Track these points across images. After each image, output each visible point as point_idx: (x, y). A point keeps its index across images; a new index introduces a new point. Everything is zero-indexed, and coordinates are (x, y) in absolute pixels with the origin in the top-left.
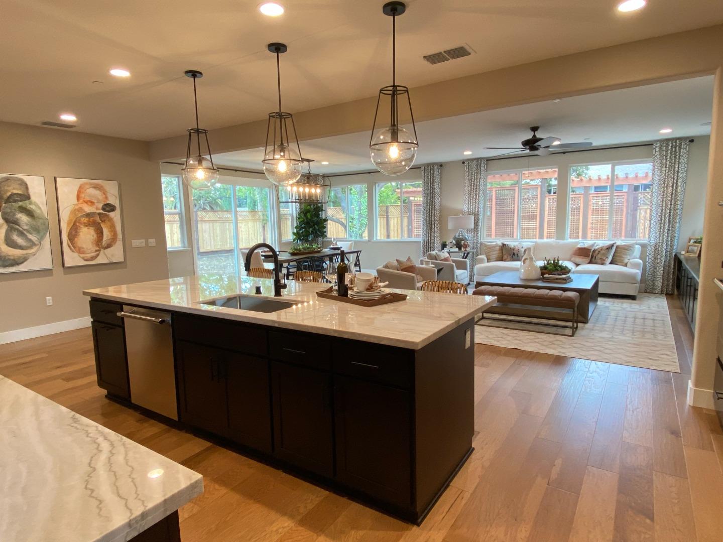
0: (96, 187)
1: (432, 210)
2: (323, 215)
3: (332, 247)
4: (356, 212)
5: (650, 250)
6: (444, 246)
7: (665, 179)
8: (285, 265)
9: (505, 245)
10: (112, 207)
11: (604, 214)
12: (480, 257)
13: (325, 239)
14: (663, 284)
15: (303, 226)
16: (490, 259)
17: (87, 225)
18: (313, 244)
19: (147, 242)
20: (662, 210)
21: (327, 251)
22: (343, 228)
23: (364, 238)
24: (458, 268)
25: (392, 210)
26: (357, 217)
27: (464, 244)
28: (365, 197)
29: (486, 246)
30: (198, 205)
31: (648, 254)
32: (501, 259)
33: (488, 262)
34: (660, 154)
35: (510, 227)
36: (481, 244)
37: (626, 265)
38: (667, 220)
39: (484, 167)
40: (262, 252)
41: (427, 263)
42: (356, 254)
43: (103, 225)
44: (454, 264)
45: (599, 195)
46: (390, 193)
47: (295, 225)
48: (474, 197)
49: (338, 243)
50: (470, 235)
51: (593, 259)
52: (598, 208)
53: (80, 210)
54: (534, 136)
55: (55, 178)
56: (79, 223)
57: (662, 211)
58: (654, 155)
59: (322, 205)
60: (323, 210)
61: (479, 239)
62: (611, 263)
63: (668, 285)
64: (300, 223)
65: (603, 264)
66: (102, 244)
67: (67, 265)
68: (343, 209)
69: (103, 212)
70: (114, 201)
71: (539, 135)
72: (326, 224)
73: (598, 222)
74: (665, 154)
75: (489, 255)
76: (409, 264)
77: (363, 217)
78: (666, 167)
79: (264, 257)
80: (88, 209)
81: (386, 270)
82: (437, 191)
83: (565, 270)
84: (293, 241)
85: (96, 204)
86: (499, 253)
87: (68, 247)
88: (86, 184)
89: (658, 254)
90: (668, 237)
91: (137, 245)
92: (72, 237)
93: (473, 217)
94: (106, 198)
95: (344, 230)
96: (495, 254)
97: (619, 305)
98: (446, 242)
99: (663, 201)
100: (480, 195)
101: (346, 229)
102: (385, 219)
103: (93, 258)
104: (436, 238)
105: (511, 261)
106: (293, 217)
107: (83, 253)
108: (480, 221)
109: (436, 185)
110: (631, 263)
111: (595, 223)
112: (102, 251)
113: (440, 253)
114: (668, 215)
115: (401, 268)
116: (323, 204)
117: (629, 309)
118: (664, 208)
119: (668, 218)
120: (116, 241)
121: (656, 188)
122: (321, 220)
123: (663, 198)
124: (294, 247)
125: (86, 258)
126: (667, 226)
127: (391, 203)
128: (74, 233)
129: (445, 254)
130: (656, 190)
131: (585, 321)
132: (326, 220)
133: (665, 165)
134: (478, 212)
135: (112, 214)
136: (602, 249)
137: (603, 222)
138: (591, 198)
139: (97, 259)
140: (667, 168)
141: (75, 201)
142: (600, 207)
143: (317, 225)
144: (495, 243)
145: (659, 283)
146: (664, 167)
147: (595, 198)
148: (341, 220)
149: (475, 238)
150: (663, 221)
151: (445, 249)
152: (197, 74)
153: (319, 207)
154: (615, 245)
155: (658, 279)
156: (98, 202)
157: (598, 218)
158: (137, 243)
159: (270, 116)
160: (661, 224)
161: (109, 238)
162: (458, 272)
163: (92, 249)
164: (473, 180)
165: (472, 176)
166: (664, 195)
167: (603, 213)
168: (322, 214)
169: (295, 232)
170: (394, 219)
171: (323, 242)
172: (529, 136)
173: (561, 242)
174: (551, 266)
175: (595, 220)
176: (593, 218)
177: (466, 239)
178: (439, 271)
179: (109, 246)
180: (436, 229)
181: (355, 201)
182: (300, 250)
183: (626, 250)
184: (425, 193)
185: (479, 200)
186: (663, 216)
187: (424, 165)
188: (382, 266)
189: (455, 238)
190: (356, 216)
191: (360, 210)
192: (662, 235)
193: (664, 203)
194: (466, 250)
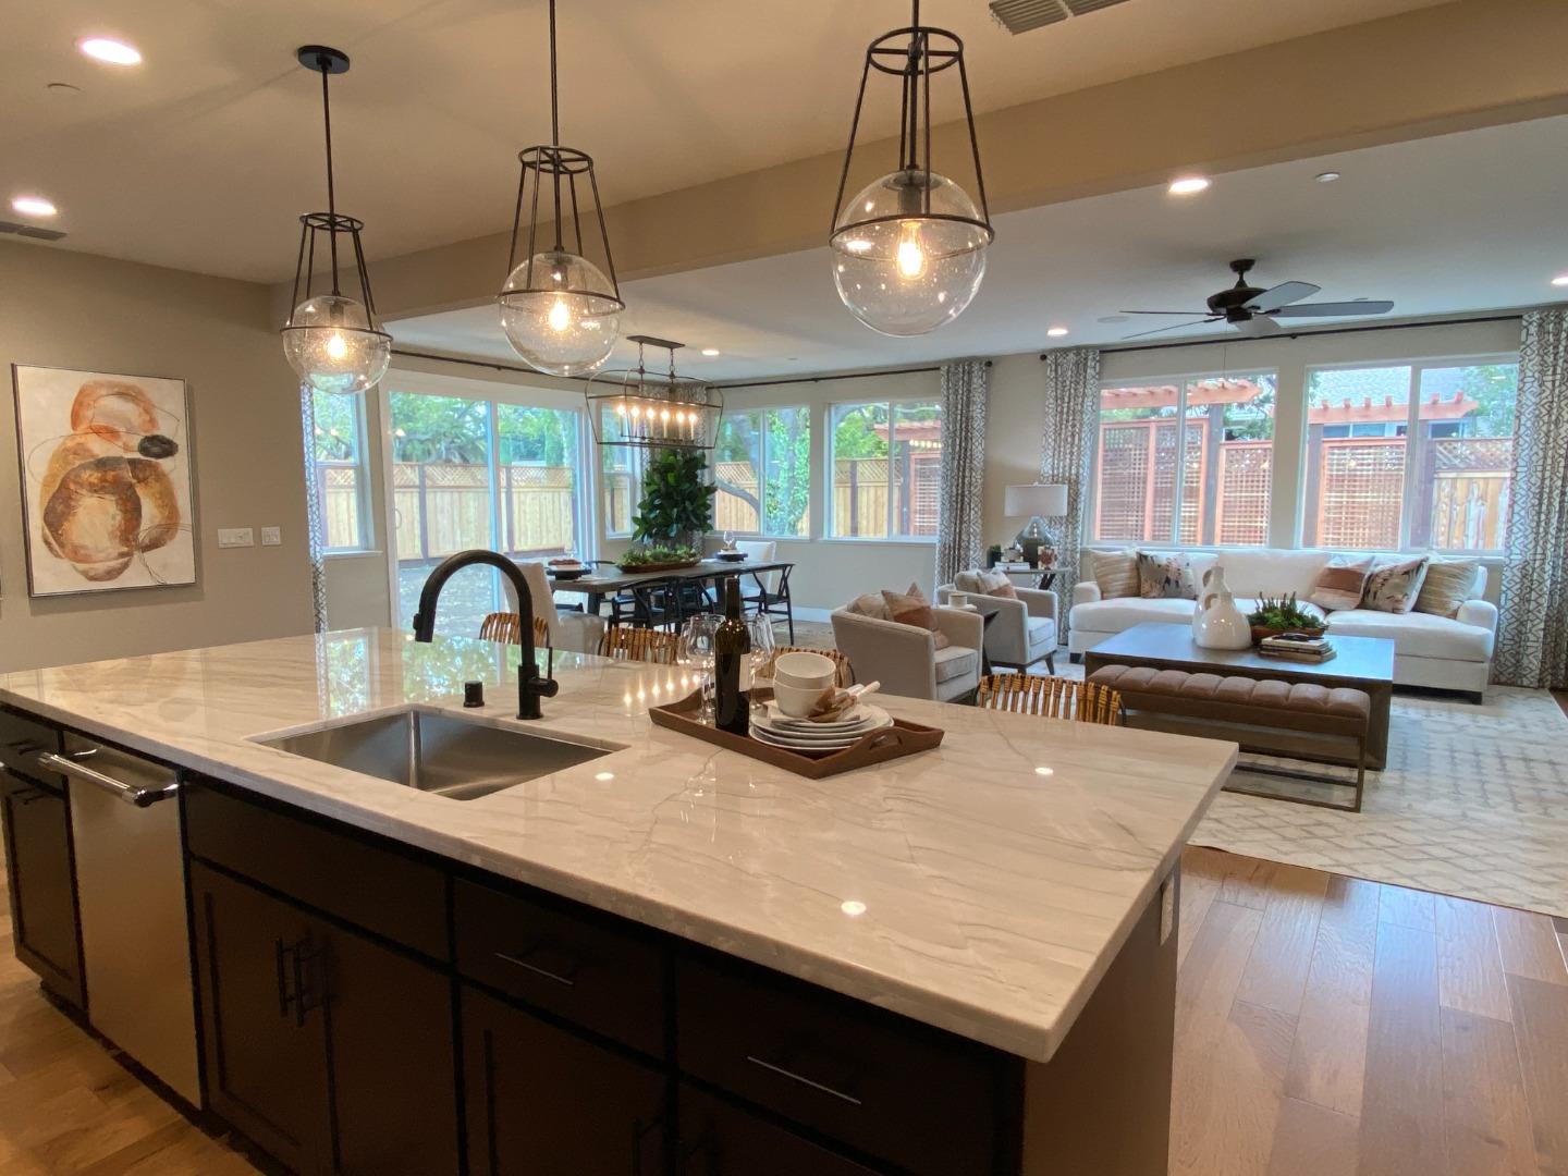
0: (124, 394)
1: (964, 470)
2: (705, 479)
3: (722, 552)
4: (782, 474)
5: (1511, 577)
6: (994, 556)
7: (1552, 402)
8: (610, 595)
9: (1146, 557)
10: (166, 446)
11: (1357, 489)
12: (1080, 585)
13: (708, 534)
14: (1543, 662)
15: (657, 502)
16: (1108, 592)
17: (96, 489)
18: (677, 546)
19: (258, 536)
20: (1543, 479)
21: (711, 563)
22: (753, 510)
23: (799, 534)
24: (1032, 613)
25: (865, 471)
26: (786, 485)
27: (1044, 553)
28: (804, 440)
29: (1098, 559)
30: (433, 452)
31: (1504, 589)
32: (1137, 592)
33: (1103, 598)
34: (1539, 341)
35: (1135, 513)
36: (1084, 553)
37: (1454, 615)
38: (1556, 504)
39: (1095, 368)
40: (550, 564)
41: (958, 600)
42: (780, 572)
43: (140, 491)
44: (1024, 604)
45: (1344, 444)
46: (860, 434)
47: (639, 501)
48: (1069, 439)
49: (739, 545)
50: (1057, 532)
51: (1370, 600)
52: (1343, 476)
53: (80, 450)
54: (1241, 283)
55: (13, 367)
56: (76, 483)
57: (1543, 483)
58: (1524, 343)
59: (704, 455)
60: (704, 467)
61: (1079, 541)
62: (1415, 609)
63: (1555, 667)
64: (650, 495)
65: (1395, 611)
66: (136, 539)
67: (38, 591)
68: (754, 468)
69: (142, 458)
70: (171, 427)
71: (1251, 279)
72: (713, 500)
73: (1341, 507)
74: (1552, 340)
75: (1105, 583)
76: (915, 603)
77: (799, 485)
78: (1554, 373)
79: (554, 577)
80: (100, 448)
81: (856, 616)
82: (978, 423)
83: (1313, 629)
84: (633, 539)
85: (125, 438)
86: (1130, 578)
87: (44, 545)
88: (100, 385)
89: (1531, 590)
90: (1556, 546)
91: (233, 540)
92: (56, 517)
93: (1066, 487)
94: (152, 421)
95: (754, 513)
96: (1122, 578)
97: (1444, 717)
98: (999, 548)
99: (1545, 458)
100: (1083, 435)
101: (758, 511)
102: (849, 491)
103: (112, 574)
104: (972, 539)
105: (1158, 597)
106: (634, 483)
107: (86, 559)
108: (1083, 498)
109: (977, 412)
110: (1467, 609)
111: (1336, 508)
112: (137, 555)
113: (987, 575)
114: (1558, 491)
115: (896, 613)
116: (706, 451)
117: (1472, 730)
118: (1547, 474)
119: (1558, 500)
120: (176, 529)
121: (1529, 424)
122: (700, 489)
123: (1545, 450)
124: (631, 553)
125: (92, 574)
126: (1554, 521)
127: (862, 455)
128: (60, 508)
129: (998, 577)
130: (1528, 428)
131: (1378, 765)
132: (711, 490)
133: (1552, 369)
134: (1078, 477)
135: (166, 464)
136: (1391, 572)
137: (1353, 508)
138: (1327, 452)
139: (121, 577)
140: (1558, 377)
141: (67, 429)
142: (1347, 472)
143: (689, 500)
144: (1119, 553)
145: (1533, 661)
146: (1550, 372)
147: (1336, 451)
148: (748, 490)
149: (1069, 540)
150: (1544, 508)
151: (996, 563)
152: (335, 60)
153: (695, 458)
154: (1426, 565)
155: (1530, 651)
156: (128, 432)
157: (1342, 497)
158: (229, 536)
159: (525, 165)
160: (1539, 513)
161: (157, 521)
162: (1033, 623)
163: (110, 550)
164: (1066, 400)
165: (1063, 391)
166: (1547, 442)
167: (1354, 486)
168: (703, 475)
169: (639, 516)
170: (868, 492)
171: (704, 541)
172: (1227, 282)
173: (1285, 553)
174: (1276, 616)
175: (1336, 502)
176: (1330, 497)
177: (1047, 542)
178: (988, 619)
179: (154, 544)
180: (974, 514)
181: (782, 449)
182: (645, 561)
183: (1455, 576)
184: (948, 428)
185: (1079, 449)
186: (1545, 496)
187: (948, 362)
188: (845, 606)
189: (1020, 539)
190: (782, 482)
191: (792, 468)
192: (1541, 543)
193: (1549, 461)
194: (1048, 569)
